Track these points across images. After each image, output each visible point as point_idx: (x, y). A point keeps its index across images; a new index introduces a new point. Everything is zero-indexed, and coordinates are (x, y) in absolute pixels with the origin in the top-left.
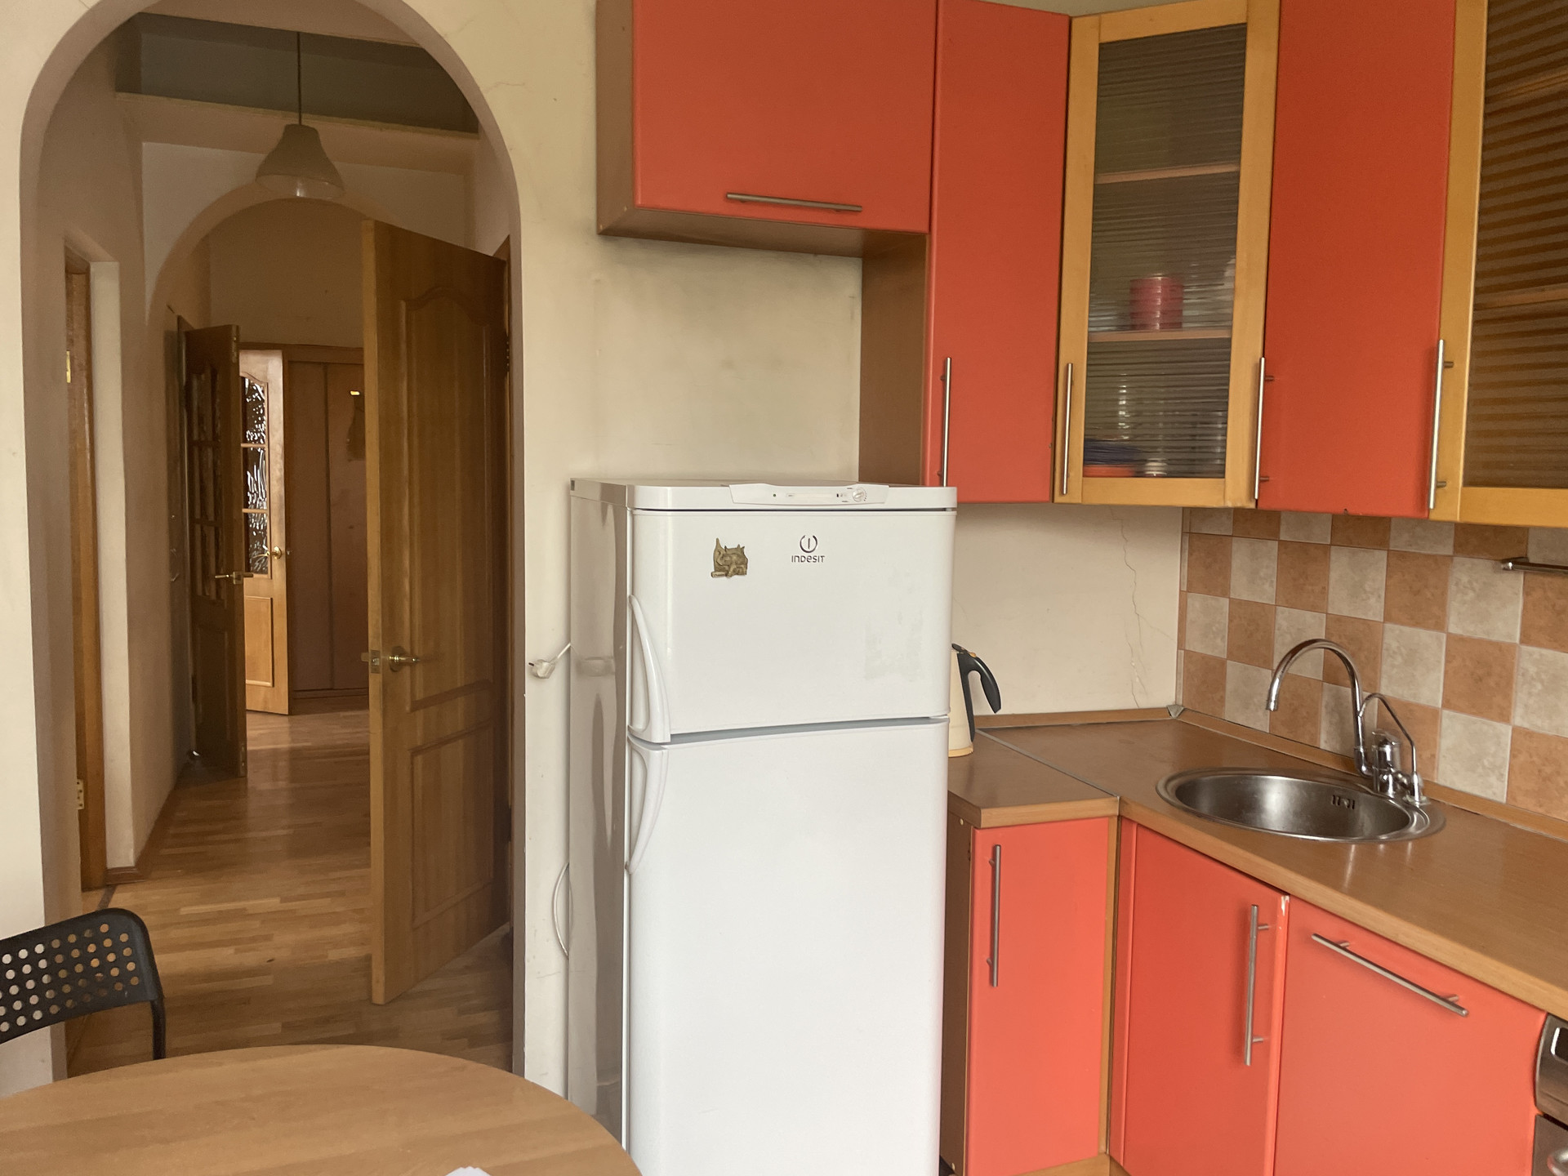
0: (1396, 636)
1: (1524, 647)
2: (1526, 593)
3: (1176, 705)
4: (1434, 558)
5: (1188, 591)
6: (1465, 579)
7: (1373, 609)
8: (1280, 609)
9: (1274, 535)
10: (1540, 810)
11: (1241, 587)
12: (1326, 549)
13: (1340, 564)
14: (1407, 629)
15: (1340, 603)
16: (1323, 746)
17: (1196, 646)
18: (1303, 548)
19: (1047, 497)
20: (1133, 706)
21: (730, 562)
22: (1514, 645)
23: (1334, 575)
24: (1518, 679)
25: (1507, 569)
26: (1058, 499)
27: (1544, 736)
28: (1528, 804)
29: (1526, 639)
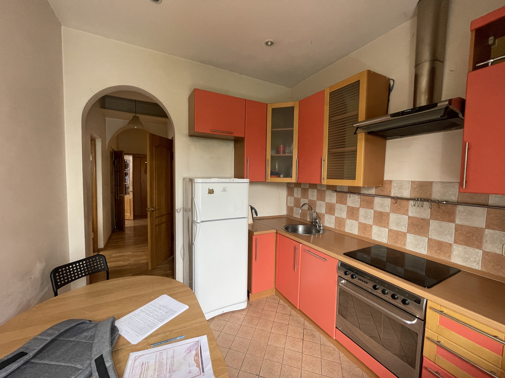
0: (319, 203)
1: (336, 204)
2: (337, 195)
3: (286, 214)
4: (324, 190)
5: (288, 196)
6: (328, 193)
7: (315, 198)
8: (301, 199)
9: (300, 187)
10: (339, 229)
11: (295, 195)
12: (308, 189)
13: (310, 191)
14: (320, 201)
15: (310, 198)
16: (308, 220)
17: (289, 205)
18: (305, 189)
19: (265, 181)
20: (279, 215)
21: (211, 192)
22: (335, 204)
23: (309, 193)
24: (336, 209)
25: (334, 192)
26: (266, 181)
27: (340, 218)
28: (337, 228)
29: (337, 203)
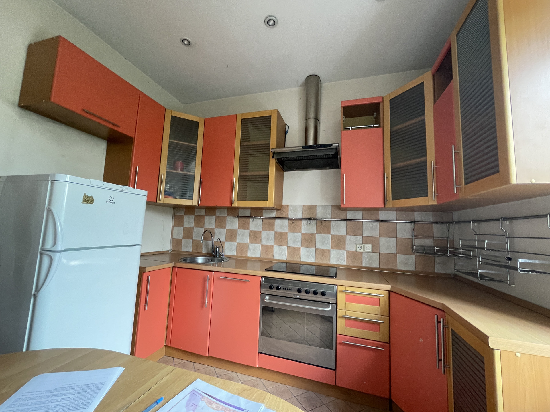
0: (217, 230)
1: (238, 230)
2: (239, 221)
3: (170, 250)
4: (224, 217)
5: (174, 226)
6: (229, 220)
7: (213, 226)
8: (194, 228)
9: (194, 214)
10: (241, 255)
11: (186, 225)
12: (204, 217)
13: (207, 219)
14: (219, 229)
15: (207, 226)
16: (203, 252)
17: (174, 237)
18: (200, 217)
19: (156, 201)
20: (162, 251)
21: (88, 200)
23: (206, 221)
24: (238, 235)
25: (237, 217)
26: (158, 201)
27: (242, 244)
28: (239, 255)
29: (239, 228)
